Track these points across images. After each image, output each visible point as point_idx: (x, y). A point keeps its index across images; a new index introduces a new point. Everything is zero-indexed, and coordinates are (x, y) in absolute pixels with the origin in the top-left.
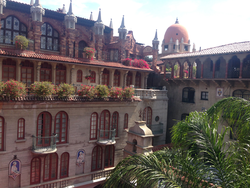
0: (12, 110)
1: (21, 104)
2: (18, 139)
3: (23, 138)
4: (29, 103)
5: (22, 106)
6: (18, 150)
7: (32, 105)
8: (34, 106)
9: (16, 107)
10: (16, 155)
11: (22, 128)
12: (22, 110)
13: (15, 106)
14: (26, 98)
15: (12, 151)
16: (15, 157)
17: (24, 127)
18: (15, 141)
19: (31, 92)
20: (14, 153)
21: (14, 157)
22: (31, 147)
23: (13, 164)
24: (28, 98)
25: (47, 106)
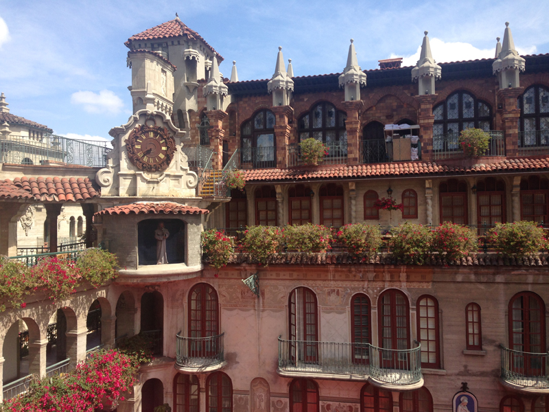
0: (452, 286)
1: (470, 274)
2: (469, 347)
3: (480, 347)
4: (486, 271)
5: (473, 277)
6: (470, 372)
7: (494, 274)
8: (499, 278)
9: (459, 278)
10: (466, 383)
11: (476, 326)
12: (472, 286)
13: (457, 276)
14: (479, 259)
15: (457, 372)
16: (464, 387)
17: (479, 322)
18: (463, 352)
19: (489, 247)
20: (461, 377)
21: (462, 385)
22: (498, 370)
23: (461, 402)
24: (484, 260)
25: (530, 279)
